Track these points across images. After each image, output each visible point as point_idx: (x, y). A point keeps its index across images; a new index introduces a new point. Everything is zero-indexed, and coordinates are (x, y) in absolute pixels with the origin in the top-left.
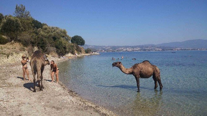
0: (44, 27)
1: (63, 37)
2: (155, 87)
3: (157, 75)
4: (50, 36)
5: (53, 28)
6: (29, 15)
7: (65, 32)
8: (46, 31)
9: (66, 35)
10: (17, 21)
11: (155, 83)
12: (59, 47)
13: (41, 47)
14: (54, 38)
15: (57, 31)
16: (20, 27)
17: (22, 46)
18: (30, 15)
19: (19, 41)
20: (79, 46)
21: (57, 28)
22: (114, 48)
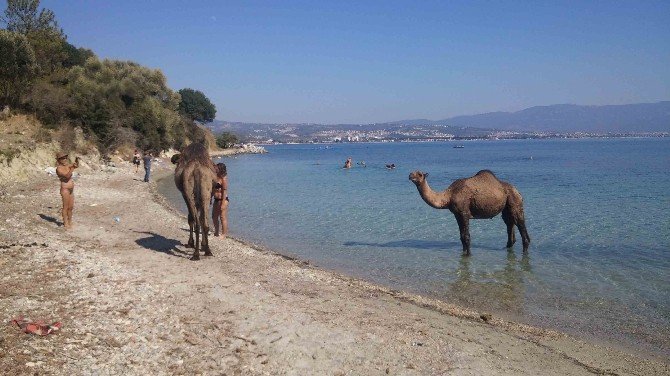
0: (90, 61)
1: (154, 94)
2: (510, 244)
3: (515, 210)
4: (113, 91)
5: (118, 65)
6: (51, 24)
7: (158, 79)
8: (98, 74)
9: (163, 88)
10: (19, 41)
11: (510, 231)
12: (144, 127)
13: (95, 128)
14: (128, 99)
15: (134, 74)
16: (30, 63)
17: (38, 124)
18: (56, 24)
19: (27, 109)
20: (198, 124)
21: (132, 64)
22: (304, 131)
